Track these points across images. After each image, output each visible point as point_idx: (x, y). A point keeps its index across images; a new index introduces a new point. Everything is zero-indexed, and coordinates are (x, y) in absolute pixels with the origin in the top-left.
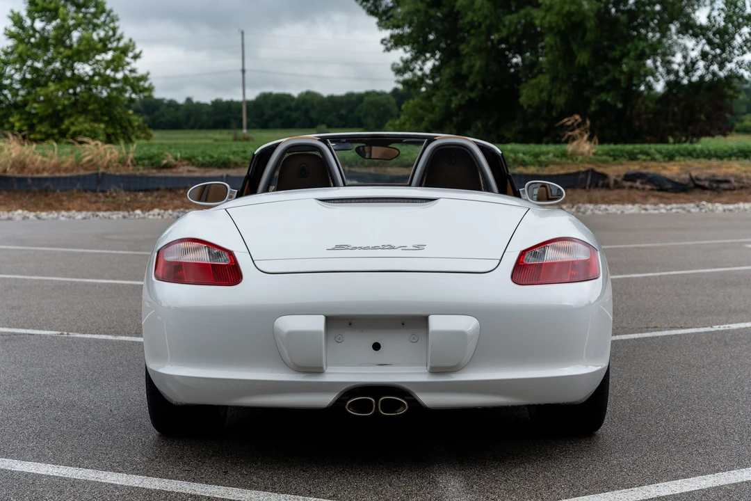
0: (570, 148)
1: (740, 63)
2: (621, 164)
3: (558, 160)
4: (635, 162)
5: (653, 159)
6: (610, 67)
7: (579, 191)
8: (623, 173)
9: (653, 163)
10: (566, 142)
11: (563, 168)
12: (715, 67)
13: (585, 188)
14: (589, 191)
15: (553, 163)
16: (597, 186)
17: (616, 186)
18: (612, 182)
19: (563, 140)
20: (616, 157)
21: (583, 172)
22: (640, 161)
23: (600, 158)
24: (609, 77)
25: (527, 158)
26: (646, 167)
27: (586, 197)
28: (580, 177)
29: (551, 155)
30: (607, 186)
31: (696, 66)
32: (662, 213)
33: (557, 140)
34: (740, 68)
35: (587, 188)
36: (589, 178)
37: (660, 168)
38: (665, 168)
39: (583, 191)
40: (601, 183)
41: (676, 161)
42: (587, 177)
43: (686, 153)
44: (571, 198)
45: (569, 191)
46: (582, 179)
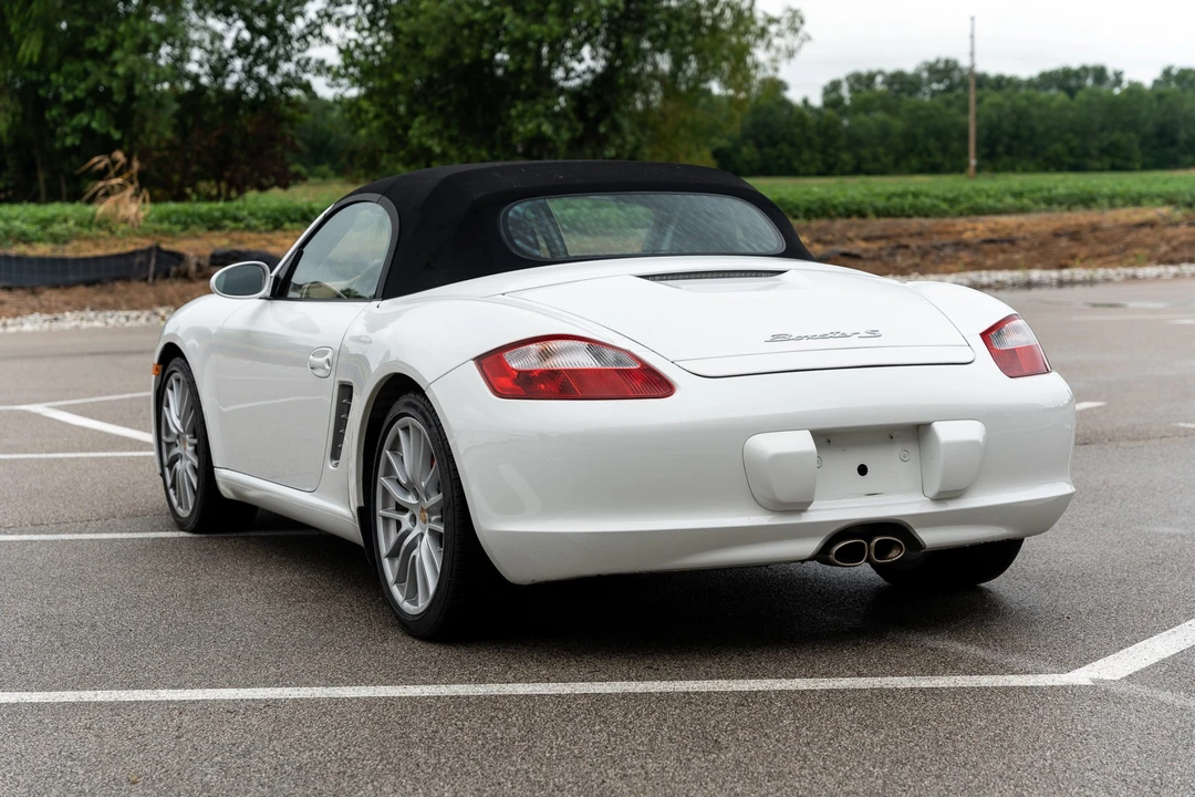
0: (101, 209)
1: (303, 62)
2: (196, 237)
3: (86, 232)
4: (217, 233)
5: (249, 228)
7: (137, 286)
8: (208, 252)
9: (253, 235)
10: (91, 201)
11: (97, 246)
12: (262, 70)
13: (146, 279)
14: (154, 284)
15: (78, 237)
16: (167, 275)
17: (200, 275)
18: (193, 268)
19: (87, 197)
20: (186, 223)
21: (142, 252)
22: (227, 231)
23: (158, 226)
25: (31, 229)
26: (240, 242)
27: (151, 296)
28: (138, 260)
29: (71, 223)
30: (184, 276)
31: (230, 67)
33: (74, 197)
34: (304, 71)
35: (150, 280)
36: (153, 261)
37: (263, 242)
38: (271, 242)
39: (143, 285)
40: (174, 269)
41: (285, 230)
42: (149, 261)
43: (298, 217)
44: (127, 296)
45: (120, 286)
46: (141, 264)
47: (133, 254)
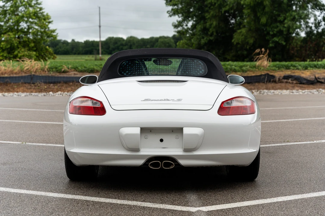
0: (257, 63)
2: (282, 71)
3: (252, 69)
4: (288, 70)
5: (298, 69)
6: (278, 24)
7: (261, 84)
8: (283, 75)
9: (298, 71)
10: (256, 61)
11: (254, 73)
13: (264, 82)
14: (266, 84)
15: (249, 70)
16: (270, 81)
17: (279, 82)
18: (277, 80)
20: (279, 68)
21: (263, 75)
22: (291, 70)
23: (272, 68)
24: (278, 29)
25: (237, 68)
26: (294, 73)
27: (264, 87)
28: (262, 77)
29: (248, 67)
30: (275, 82)
32: (301, 94)
33: (251, 60)
35: (265, 83)
36: (266, 77)
37: (301, 73)
38: (303, 73)
39: (263, 84)
40: (272, 80)
41: (308, 70)
42: (265, 77)
43: (313, 66)
44: (258, 87)
45: (257, 84)
46: (263, 78)
47: (261, 75)
